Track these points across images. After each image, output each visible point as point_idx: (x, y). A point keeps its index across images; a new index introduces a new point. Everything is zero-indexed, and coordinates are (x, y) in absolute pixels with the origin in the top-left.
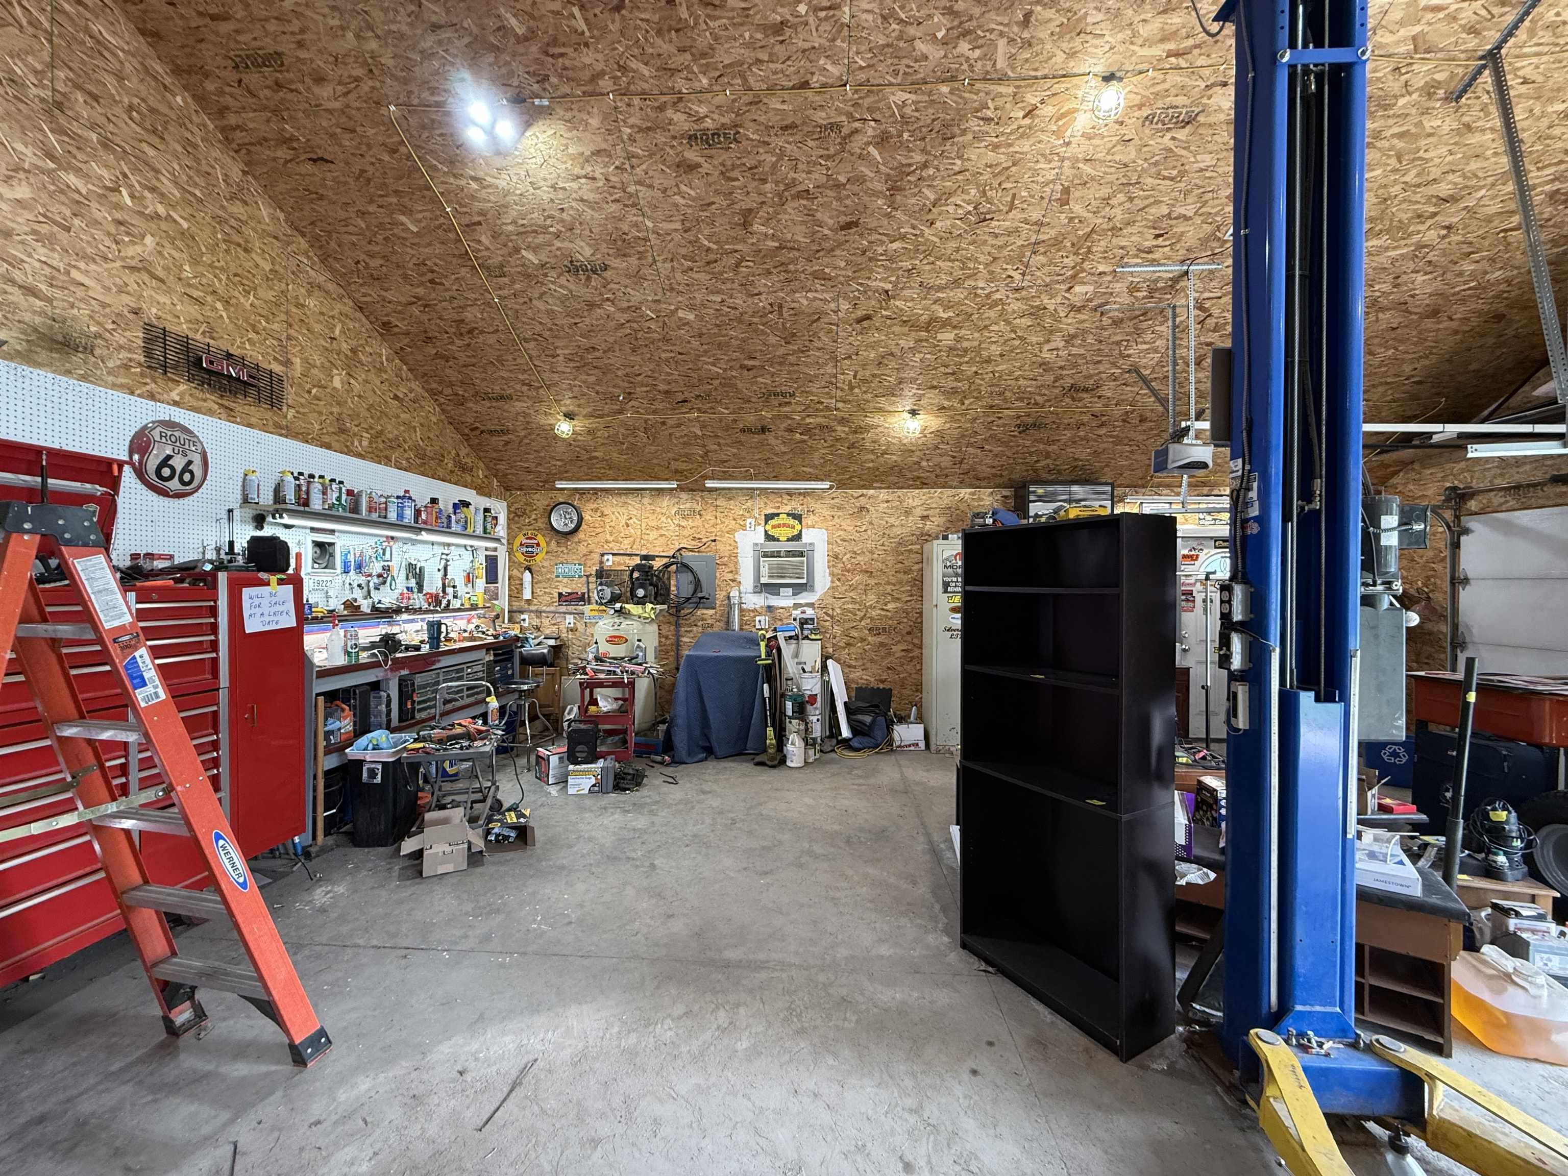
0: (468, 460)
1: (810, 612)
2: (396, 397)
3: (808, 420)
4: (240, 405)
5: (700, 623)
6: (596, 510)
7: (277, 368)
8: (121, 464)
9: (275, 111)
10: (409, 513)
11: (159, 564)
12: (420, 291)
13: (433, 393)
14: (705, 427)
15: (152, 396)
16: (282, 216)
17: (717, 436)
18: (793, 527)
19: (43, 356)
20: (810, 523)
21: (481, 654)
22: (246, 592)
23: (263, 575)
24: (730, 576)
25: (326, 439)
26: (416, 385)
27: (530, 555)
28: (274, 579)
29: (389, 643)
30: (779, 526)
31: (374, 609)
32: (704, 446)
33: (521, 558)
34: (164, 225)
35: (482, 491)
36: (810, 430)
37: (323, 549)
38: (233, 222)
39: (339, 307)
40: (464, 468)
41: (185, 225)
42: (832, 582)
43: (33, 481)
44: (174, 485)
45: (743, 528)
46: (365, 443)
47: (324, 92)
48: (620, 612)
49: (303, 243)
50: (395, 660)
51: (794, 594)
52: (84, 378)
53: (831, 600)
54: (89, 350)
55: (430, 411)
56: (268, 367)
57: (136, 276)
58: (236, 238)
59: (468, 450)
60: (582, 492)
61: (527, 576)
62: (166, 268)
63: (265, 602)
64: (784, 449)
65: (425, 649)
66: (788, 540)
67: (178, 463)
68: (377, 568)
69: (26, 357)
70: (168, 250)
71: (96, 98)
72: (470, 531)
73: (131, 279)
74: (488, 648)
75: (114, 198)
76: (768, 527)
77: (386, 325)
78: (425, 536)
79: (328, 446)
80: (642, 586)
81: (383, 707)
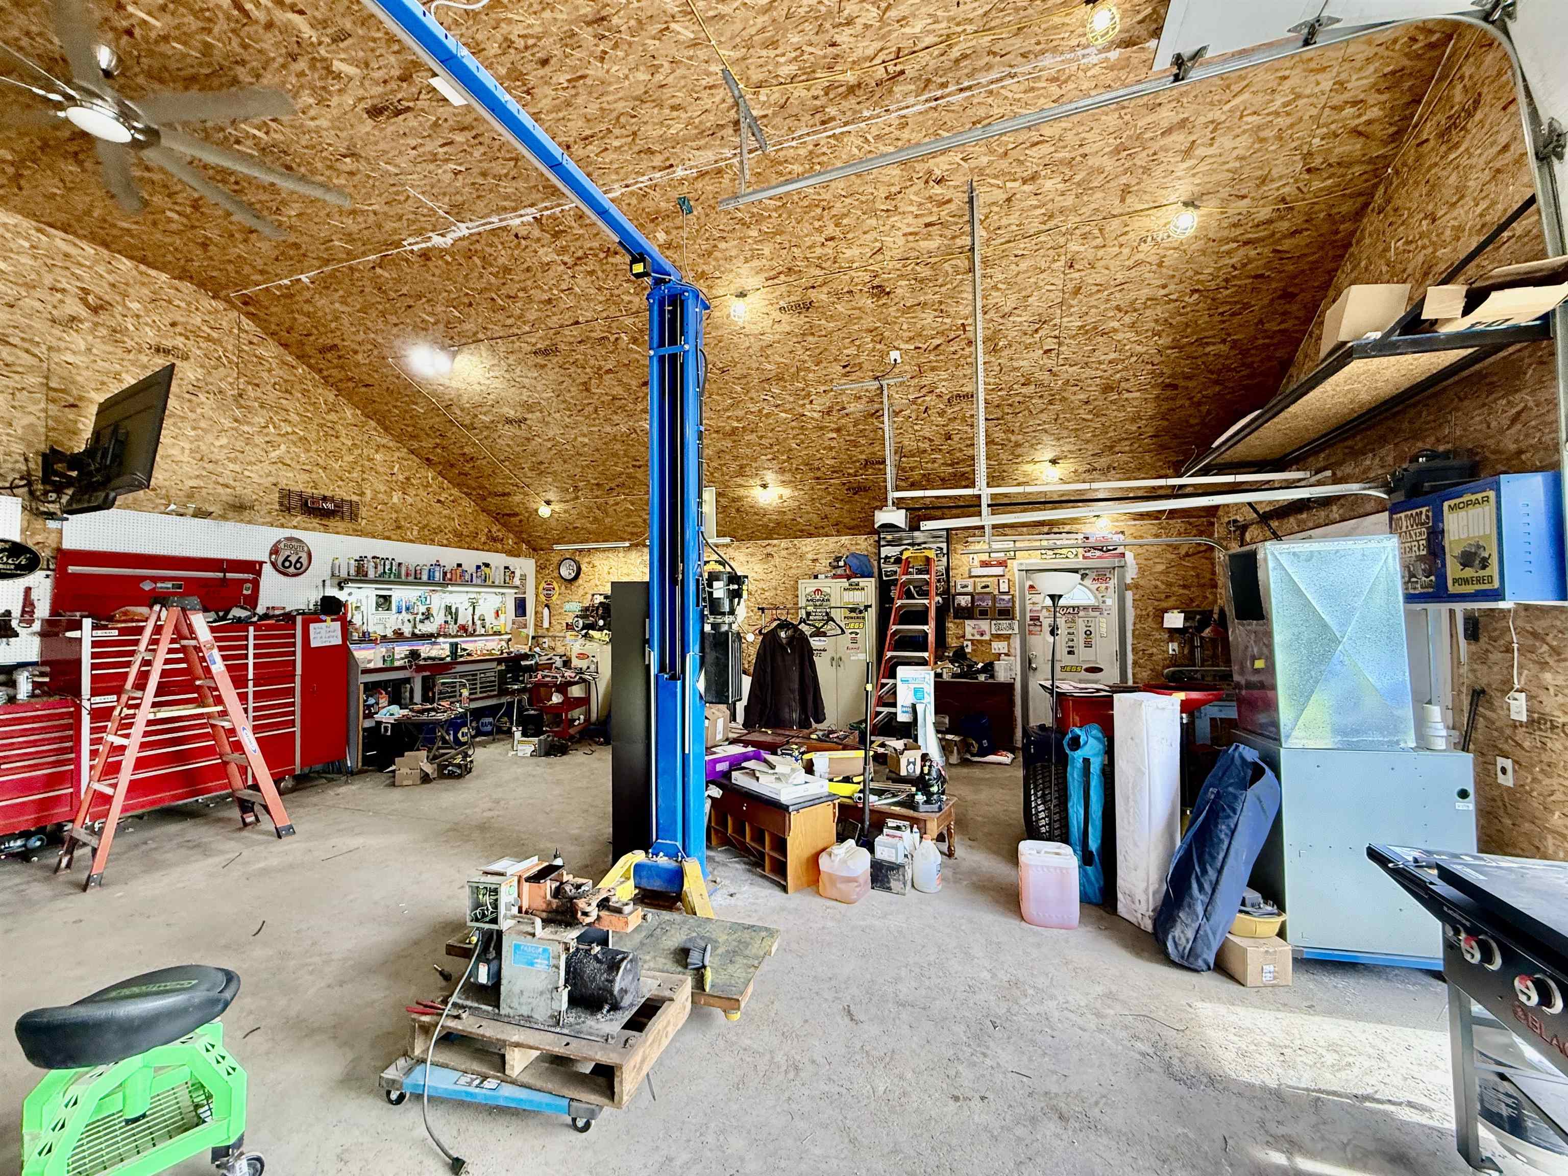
0: (500, 534)
2: (439, 501)
4: (332, 523)
6: (589, 563)
7: (355, 498)
8: (261, 563)
9: (342, 367)
10: (438, 576)
11: (277, 612)
15: (282, 526)
16: (359, 412)
19: (230, 514)
21: (494, 664)
22: (312, 626)
23: (323, 617)
25: (387, 534)
27: (548, 596)
28: (328, 619)
29: (414, 655)
31: (414, 634)
32: (640, 516)
33: (543, 598)
34: (290, 437)
37: (384, 602)
38: (329, 424)
39: (397, 454)
40: (495, 540)
41: (302, 433)
43: (221, 575)
44: (292, 570)
46: (415, 533)
48: (585, 636)
49: (373, 424)
52: (249, 522)
54: (252, 508)
56: (348, 498)
57: (275, 466)
58: (331, 432)
59: (499, 527)
60: (581, 551)
61: (546, 611)
62: (292, 459)
63: (323, 631)
65: (449, 659)
67: (293, 559)
68: (423, 609)
69: (223, 517)
70: (293, 449)
71: (258, 385)
72: (489, 583)
73: (273, 468)
74: (499, 661)
75: (265, 431)
77: (428, 459)
78: (450, 588)
79: (389, 538)
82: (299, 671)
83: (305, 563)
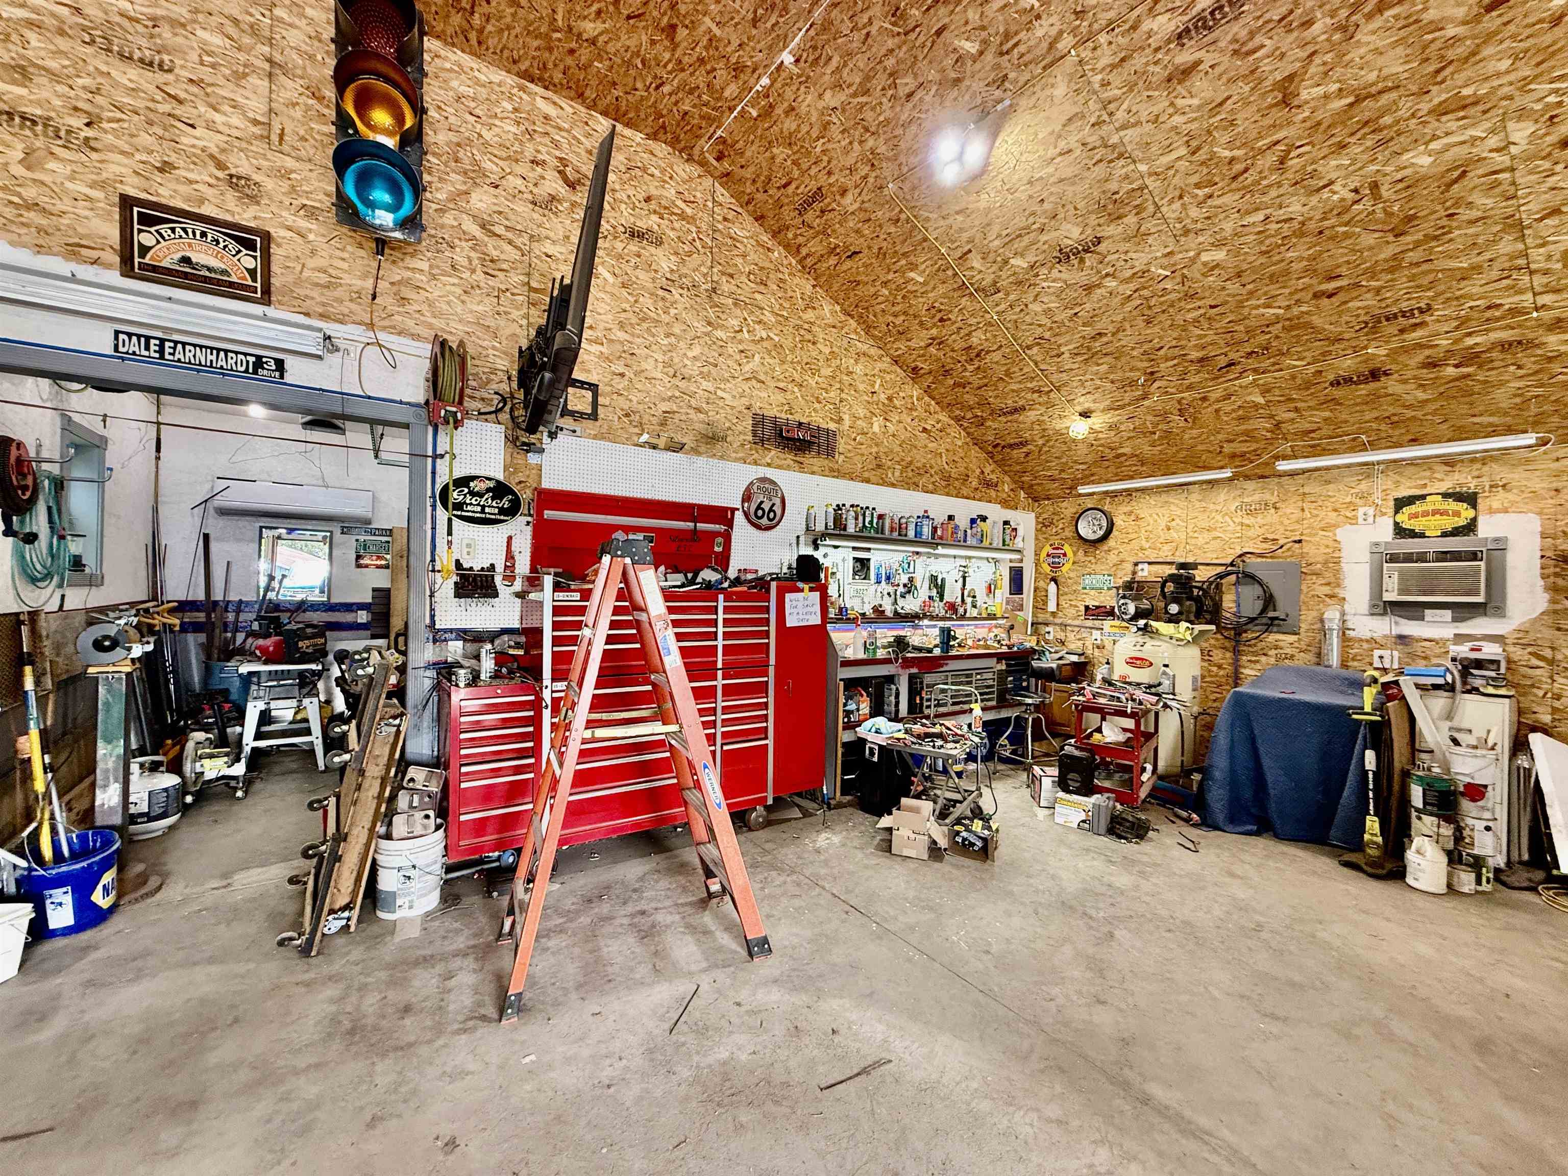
0: (993, 476)
1: (1490, 651)
2: (925, 430)
3: (1470, 341)
4: (810, 459)
5: (1272, 652)
6: (1130, 513)
7: (832, 426)
8: (733, 510)
9: (824, 232)
10: (926, 531)
11: (750, 576)
12: (934, 332)
13: (958, 419)
14: (1268, 391)
15: (756, 463)
16: (838, 308)
17: (1291, 400)
18: (1457, 514)
19: (703, 449)
20: (1496, 505)
21: (992, 662)
22: (788, 597)
23: (800, 585)
24: (1327, 590)
25: (866, 475)
26: (944, 417)
27: (1055, 566)
28: (806, 587)
29: (900, 643)
30: (1425, 514)
31: (896, 613)
32: (1272, 417)
33: (1047, 569)
34: (765, 344)
35: (1006, 504)
36: (1477, 355)
37: (862, 566)
38: (806, 326)
39: (879, 365)
40: (988, 484)
41: (776, 339)
42: (1553, 601)
43: (691, 525)
44: (764, 521)
45: (1353, 521)
46: (897, 474)
47: (849, 199)
48: (1145, 630)
49: (853, 323)
50: (905, 659)
51: (1455, 620)
52: (722, 458)
53: (1548, 633)
54: (724, 439)
55: (957, 437)
56: (824, 426)
57: (750, 384)
58: (809, 337)
59: (993, 466)
60: (1113, 495)
61: (1052, 587)
62: (766, 373)
63: (800, 604)
64: (1421, 395)
65: (937, 652)
66: (1445, 535)
67: (767, 507)
68: (904, 579)
69: (695, 451)
70: (768, 360)
71: (731, 276)
72: (986, 543)
73: (746, 386)
74: (999, 657)
75: (739, 336)
76: (1399, 518)
77: (915, 370)
78: (940, 550)
79: (868, 481)
80: (1176, 600)
81: (893, 699)
82: (772, 661)
83: (779, 512)
